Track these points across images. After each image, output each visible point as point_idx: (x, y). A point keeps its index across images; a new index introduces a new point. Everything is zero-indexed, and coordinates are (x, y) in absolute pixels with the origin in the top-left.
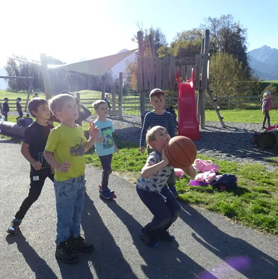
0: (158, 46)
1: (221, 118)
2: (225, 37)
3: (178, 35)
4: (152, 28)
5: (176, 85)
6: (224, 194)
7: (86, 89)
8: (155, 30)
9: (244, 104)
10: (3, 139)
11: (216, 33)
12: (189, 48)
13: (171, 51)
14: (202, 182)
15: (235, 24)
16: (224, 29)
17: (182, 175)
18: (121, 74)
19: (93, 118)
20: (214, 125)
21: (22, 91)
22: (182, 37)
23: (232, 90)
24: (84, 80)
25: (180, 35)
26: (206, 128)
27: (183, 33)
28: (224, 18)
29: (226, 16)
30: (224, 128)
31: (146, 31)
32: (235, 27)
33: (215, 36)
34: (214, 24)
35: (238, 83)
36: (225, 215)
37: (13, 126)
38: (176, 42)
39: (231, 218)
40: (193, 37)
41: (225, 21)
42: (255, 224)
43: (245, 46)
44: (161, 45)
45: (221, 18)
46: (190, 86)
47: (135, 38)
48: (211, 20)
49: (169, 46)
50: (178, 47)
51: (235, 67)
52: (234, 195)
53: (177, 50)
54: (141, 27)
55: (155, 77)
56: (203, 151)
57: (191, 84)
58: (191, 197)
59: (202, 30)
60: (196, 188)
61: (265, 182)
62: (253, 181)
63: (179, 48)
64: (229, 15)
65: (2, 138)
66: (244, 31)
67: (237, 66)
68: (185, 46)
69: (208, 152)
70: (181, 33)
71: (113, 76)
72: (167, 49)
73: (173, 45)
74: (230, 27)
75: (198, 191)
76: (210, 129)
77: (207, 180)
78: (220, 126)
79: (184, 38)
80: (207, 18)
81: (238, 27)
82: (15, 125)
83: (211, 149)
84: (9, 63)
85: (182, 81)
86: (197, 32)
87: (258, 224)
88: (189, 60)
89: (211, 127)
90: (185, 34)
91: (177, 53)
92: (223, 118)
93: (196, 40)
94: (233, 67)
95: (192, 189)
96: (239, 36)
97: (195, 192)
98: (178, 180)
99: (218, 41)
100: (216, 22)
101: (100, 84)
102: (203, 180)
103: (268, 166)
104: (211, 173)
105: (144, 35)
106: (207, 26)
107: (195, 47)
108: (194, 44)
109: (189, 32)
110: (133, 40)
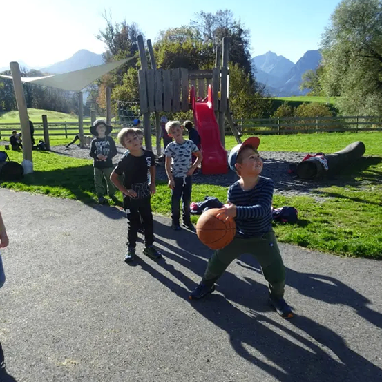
0: (136, 48)
3: (162, 34)
4: (125, 23)
6: (288, 226)
8: (130, 25)
9: (253, 128)
11: (212, 34)
12: (179, 53)
15: (235, 23)
16: (222, 28)
22: (166, 37)
23: (238, 109)
25: (165, 33)
27: (168, 32)
28: (220, 13)
29: (223, 11)
31: (117, 25)
32: (234, 27)
33: (210, 38)
34: (208, 21)
35: (246, 101)
36: (299, 245)
38: (160, 44)
39: (306, 247)
40: (182, 38)
41: (223, 18)
42: (330, 250)
43: (248, 52)
45: (217, 13)
46: (208, 107)
48: (205, 16)
50: (163, 51)
51: (242, 81)
52: (299, 227)
53: (162, 54)
54: (109, 20)
57: (209, 104)
59: (193, 29)
61: (321, 213)
62: (309, 213)
63: (165, 51)
64: (227, 11)
66: (246, 33)
67: (243, 78)
68: (173, 50)
70: (166, 30)
73: (157, 48)
74: (228, 27)
79: (170, 38)
80: (200, 13)
81: (238, 28)
86: (186, 31)
87: (333, 250)
90: (171, 33)
91: (163, 58)
93: (186, 41)
94: (240, 79)
96: (241, 39)
100: (211, 18)
103: (316, 197)
105: (115, 32)
106: (199, 23)
107: (186, 51)
108: (184, 47)
109: (176, 31)
110: (99, 38)
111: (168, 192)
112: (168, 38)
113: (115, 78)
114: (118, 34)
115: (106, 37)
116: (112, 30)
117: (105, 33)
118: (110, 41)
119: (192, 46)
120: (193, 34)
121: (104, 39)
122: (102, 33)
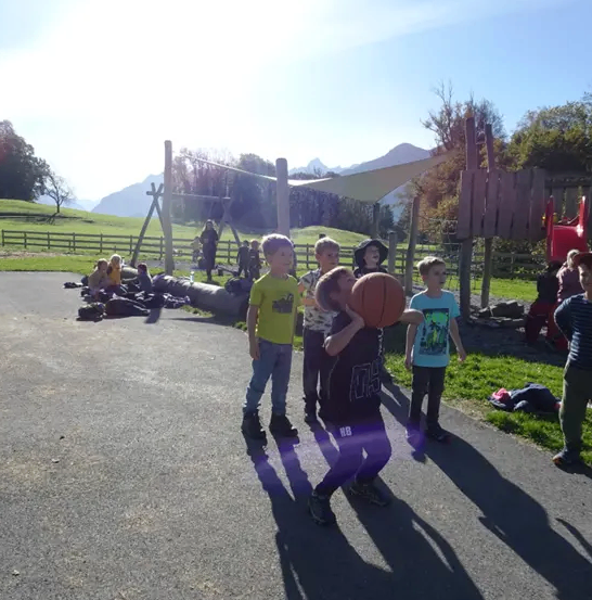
3: (531, 117)
4: (472, 102)
7: (319, 224)
8: (479, 105)
10: (197, 316)
12: (556, 145)
13: (513, 150)
21: (193, 222)
22: (538, 122)
25: (536, 116)
27: (542, 113)
31: (458, 107)
37: (214, 292)
38: (526, 133)
40: (566, 122)
46: (576, 234)
47: (431, 121)
49: (508, 140)
50: (529, 144)
53: (526, 149)
54: (447, 99)
57: (579, 230)
59: (588, 106)
63: (532, 144)
65: (196, 312)
68: (545, 142)
70: (538, 111)
72: (503, 146)
73: (518, 139)
79: (545, 123)
86: (574, 111)
90: (547, 115)
91: (527, 155)
93: (573, 126)
105: (454, 116)
107: (569, 144)
108: (567, 137)
109: (558, 111)
110: (428, 126)
111: (468, 367)
112: (541, 122)
113: (445, 185)
114: (459, 119)
115: (440, 124)
116: (449, 114)
117: (439, 119)
118: (445, 131)
119: (583, 134)
120: (586, 116)
121: (435, 127)
122: (433, 118)
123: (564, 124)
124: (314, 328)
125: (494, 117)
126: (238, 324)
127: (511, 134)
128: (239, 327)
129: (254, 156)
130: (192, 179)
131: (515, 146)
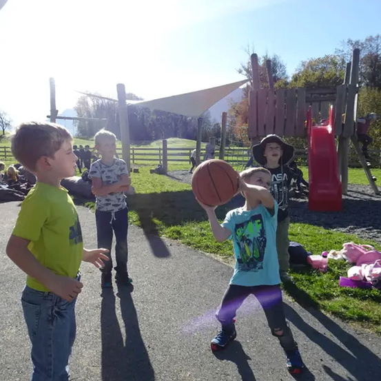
0: (275, 79)
1: (373, 181)
2: (371, 66)
3: (303, 65)
4: (267, 56)
5: (306, 129)
7: (175, 136)
8: (271, 58)
12: (319, 81)
13: (293, 86)
14: (360, 281)
16: (371, 55)
17: (324, 266)
18: (224, 115)
19: (183, 174)
20: (360, 190)
22: (308, 67)
24: (173, 125)
25: (306, 64)
26: (349, 193)
27: (310, 62)
28: (370, 39)
29: (374, 36)
30: (378, 194)
37: (76, 181)
38: (300, 75)
41: (373, 45)
44: (278, 79)
45: (367, 40)
46: (327, 131)
47: (243, 69)
48: (352, 44)
49: (290, 80)
50: (302, 81)
53: (301, 84)
55: (275, 118)
56: (351, 228)
57: (329, 128)
58: (345, 307)
59: (338, 58)
60: (352, 292)
63: (304, 81)
64: (378, 37)
68: (312, 79)
69: (359, 230)
70: (308, 61)
71: (211, 119)
72: (286, 84)
73: (296, 78)
74: (379, 53)
75: (355, 296)
76: (355, 195)
77: (369, 279)
78: (370, 191)
79: (312, 69)
80: (347, 41)
82: (79, 181)
83: (364, 227)
84: (79, 102)
85: (314, 125)
86: (330, 61)
88: (325, 94)
89: (356, 192)
90: (314, 63)
92: (375, 179)
93: (329, 70)
95: (345, 293)
97: (352, 299)
98: (319, 276)
99: (361, 72)
100: (358, 45)
101: (193, 129)
102: (362, 279)
104: (375, 267)
106: (345, 52)
107: (328, 80)
108: (326, 76)
109: (320, 61)
110: (240, 72)
115: (247, 71)
117: (247, 67)
119: (335, 74)
120: (337, 63)
121: (244, 72)
122: (243, 67)
123: (324, 69)
124: (105, 209)
125: (281, 66)
126: (86, 204)
127: (292, 76)
128: (87, 207)
129: (132, 94)
130: (92, 110)
131: (294, 82)
